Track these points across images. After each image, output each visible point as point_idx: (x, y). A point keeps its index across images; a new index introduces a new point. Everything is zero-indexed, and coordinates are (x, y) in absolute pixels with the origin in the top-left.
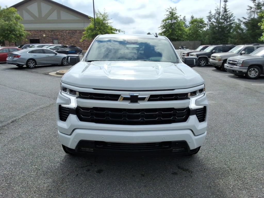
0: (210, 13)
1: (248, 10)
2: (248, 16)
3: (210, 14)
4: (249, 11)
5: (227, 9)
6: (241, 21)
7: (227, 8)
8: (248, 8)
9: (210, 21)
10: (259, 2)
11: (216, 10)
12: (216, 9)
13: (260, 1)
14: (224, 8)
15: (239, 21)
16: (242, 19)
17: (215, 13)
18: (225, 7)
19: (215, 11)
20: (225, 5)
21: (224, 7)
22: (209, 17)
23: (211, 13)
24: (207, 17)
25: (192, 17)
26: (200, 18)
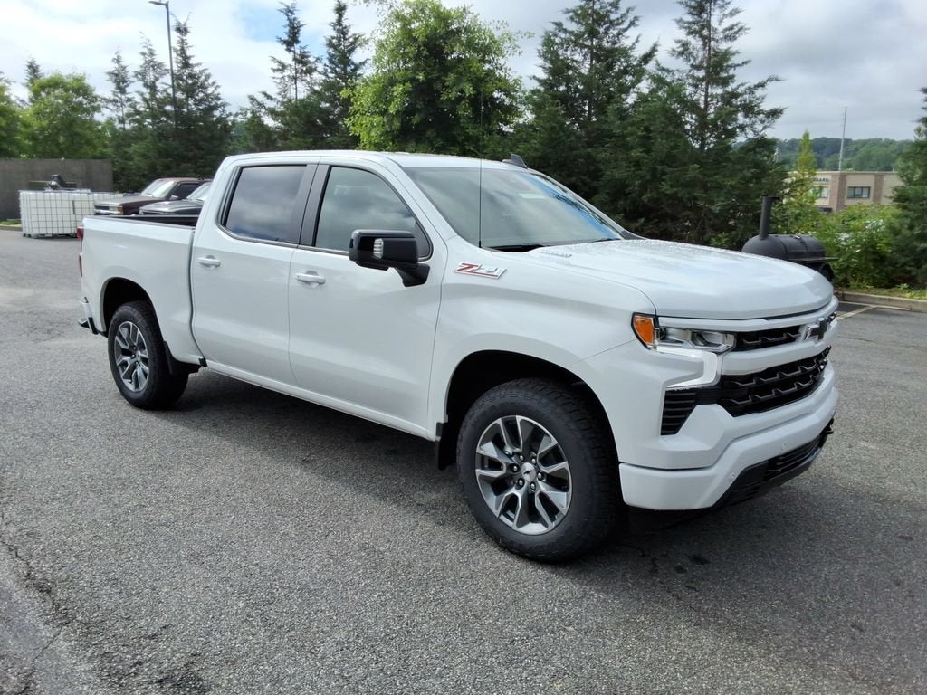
0: (118, 61)
1: (275, 70)
2: (278, 91)
3: (116, 65)
4: (279, 75)
5: (189, 58)
6: (261, 105)
7: (189, 53)
8: (276, 66)
9: (123, 91)
10: (304, 52)
11: (143, 54)
12: (145, 51)
13: (306, 50)
14: (179, 53)
15: (252, 103)
16: (261, 98)
17: (142, 67)
18: (183, 49)
19: (142, 57)
20: (183, 42)
21: (179, 48)
22: (116, 75)
23: (123, 64)
24: (109, 74)
25: (30, 67)
26: (71, 72)
